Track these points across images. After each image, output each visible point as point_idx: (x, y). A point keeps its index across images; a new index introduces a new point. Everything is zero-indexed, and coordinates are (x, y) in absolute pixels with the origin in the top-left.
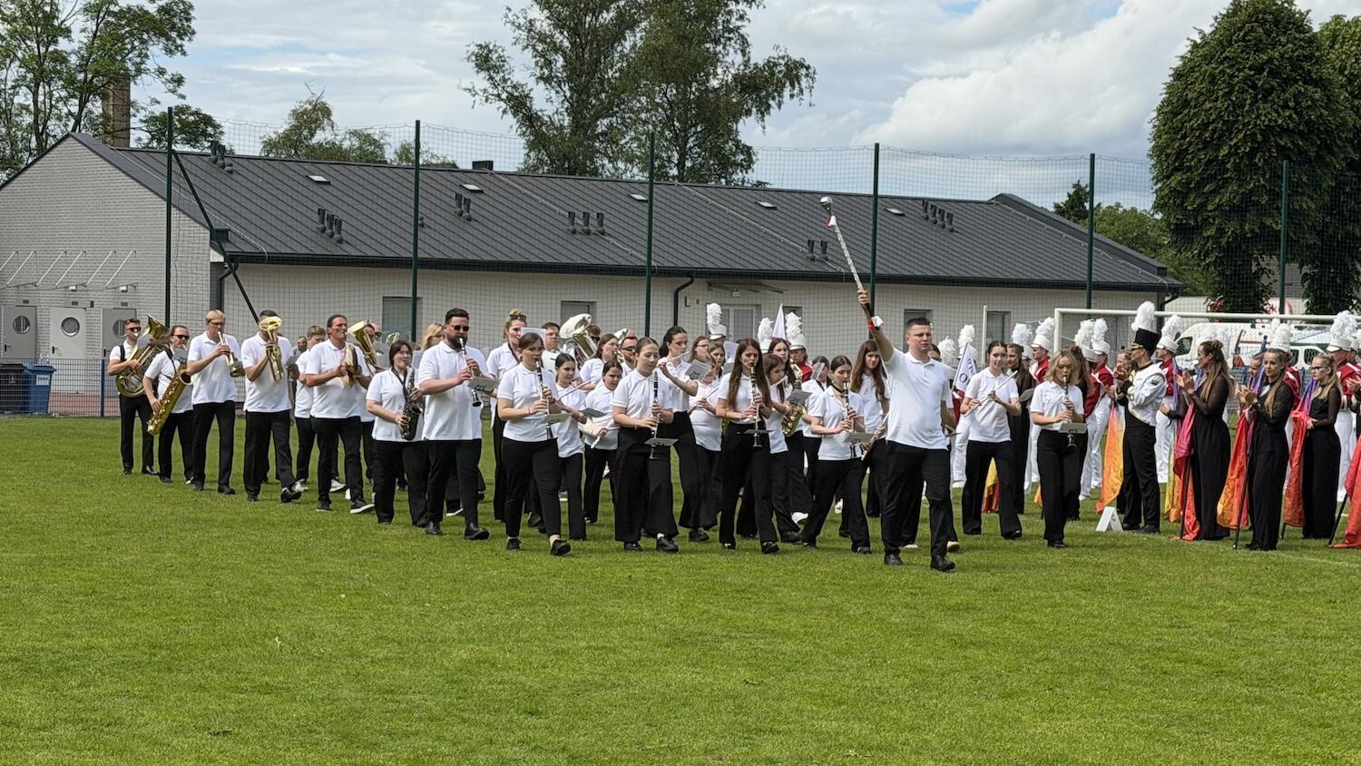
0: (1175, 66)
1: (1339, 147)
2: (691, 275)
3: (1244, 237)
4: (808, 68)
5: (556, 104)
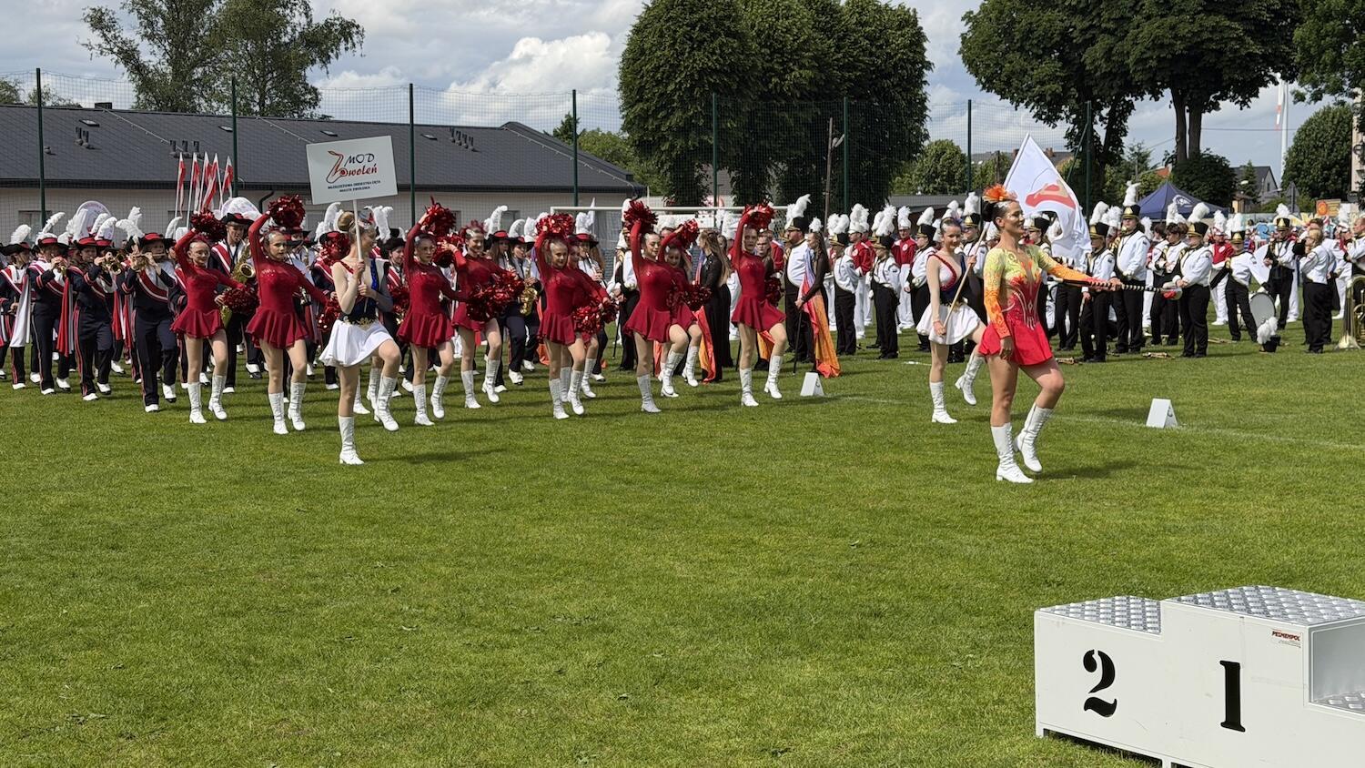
0: (634, 24)
2: (271, 188)
3: (689, 150)
4: (358, 27)
5: (159, 56)
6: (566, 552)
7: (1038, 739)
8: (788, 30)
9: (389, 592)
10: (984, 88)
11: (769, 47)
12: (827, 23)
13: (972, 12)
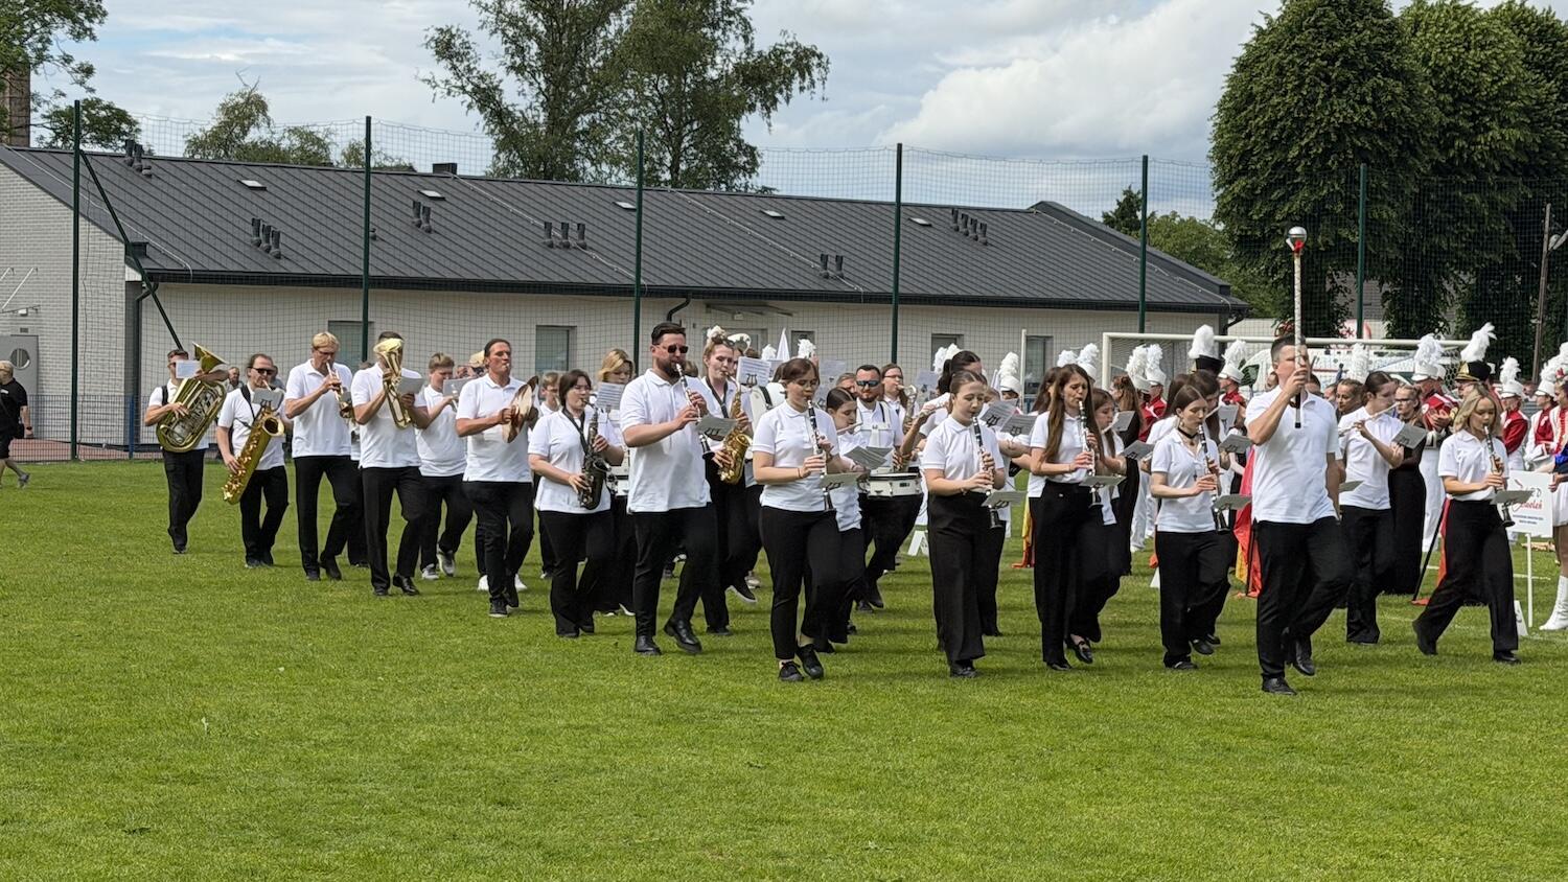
0: (1238, 56)
1: (1424, 148)
2: (686, 294)
3: (1318, 251)
4: (820, 56)
5: (529, 97)
8: (1484, 67)
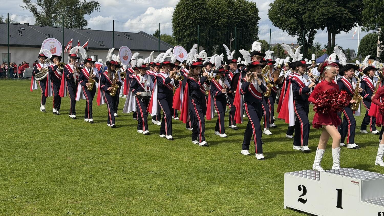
4: (99, 4)
5: (42, 10)
6: (153, 153)
7: (285, 209)
8: (220, 8)
9: (103, 163)
10: (274, 25)
11: (215, 13)
12: (231, 6)
13: (272, 3)
